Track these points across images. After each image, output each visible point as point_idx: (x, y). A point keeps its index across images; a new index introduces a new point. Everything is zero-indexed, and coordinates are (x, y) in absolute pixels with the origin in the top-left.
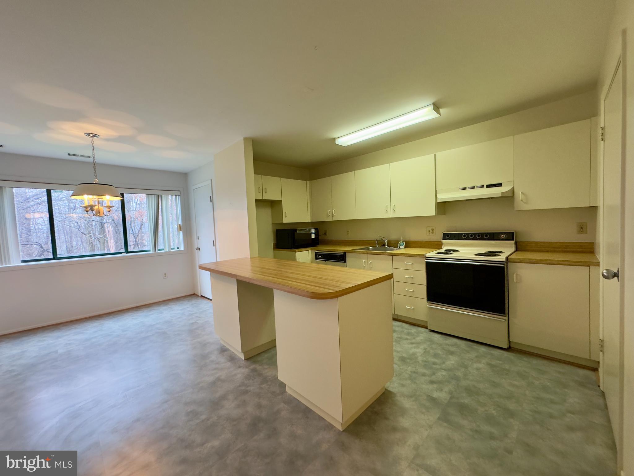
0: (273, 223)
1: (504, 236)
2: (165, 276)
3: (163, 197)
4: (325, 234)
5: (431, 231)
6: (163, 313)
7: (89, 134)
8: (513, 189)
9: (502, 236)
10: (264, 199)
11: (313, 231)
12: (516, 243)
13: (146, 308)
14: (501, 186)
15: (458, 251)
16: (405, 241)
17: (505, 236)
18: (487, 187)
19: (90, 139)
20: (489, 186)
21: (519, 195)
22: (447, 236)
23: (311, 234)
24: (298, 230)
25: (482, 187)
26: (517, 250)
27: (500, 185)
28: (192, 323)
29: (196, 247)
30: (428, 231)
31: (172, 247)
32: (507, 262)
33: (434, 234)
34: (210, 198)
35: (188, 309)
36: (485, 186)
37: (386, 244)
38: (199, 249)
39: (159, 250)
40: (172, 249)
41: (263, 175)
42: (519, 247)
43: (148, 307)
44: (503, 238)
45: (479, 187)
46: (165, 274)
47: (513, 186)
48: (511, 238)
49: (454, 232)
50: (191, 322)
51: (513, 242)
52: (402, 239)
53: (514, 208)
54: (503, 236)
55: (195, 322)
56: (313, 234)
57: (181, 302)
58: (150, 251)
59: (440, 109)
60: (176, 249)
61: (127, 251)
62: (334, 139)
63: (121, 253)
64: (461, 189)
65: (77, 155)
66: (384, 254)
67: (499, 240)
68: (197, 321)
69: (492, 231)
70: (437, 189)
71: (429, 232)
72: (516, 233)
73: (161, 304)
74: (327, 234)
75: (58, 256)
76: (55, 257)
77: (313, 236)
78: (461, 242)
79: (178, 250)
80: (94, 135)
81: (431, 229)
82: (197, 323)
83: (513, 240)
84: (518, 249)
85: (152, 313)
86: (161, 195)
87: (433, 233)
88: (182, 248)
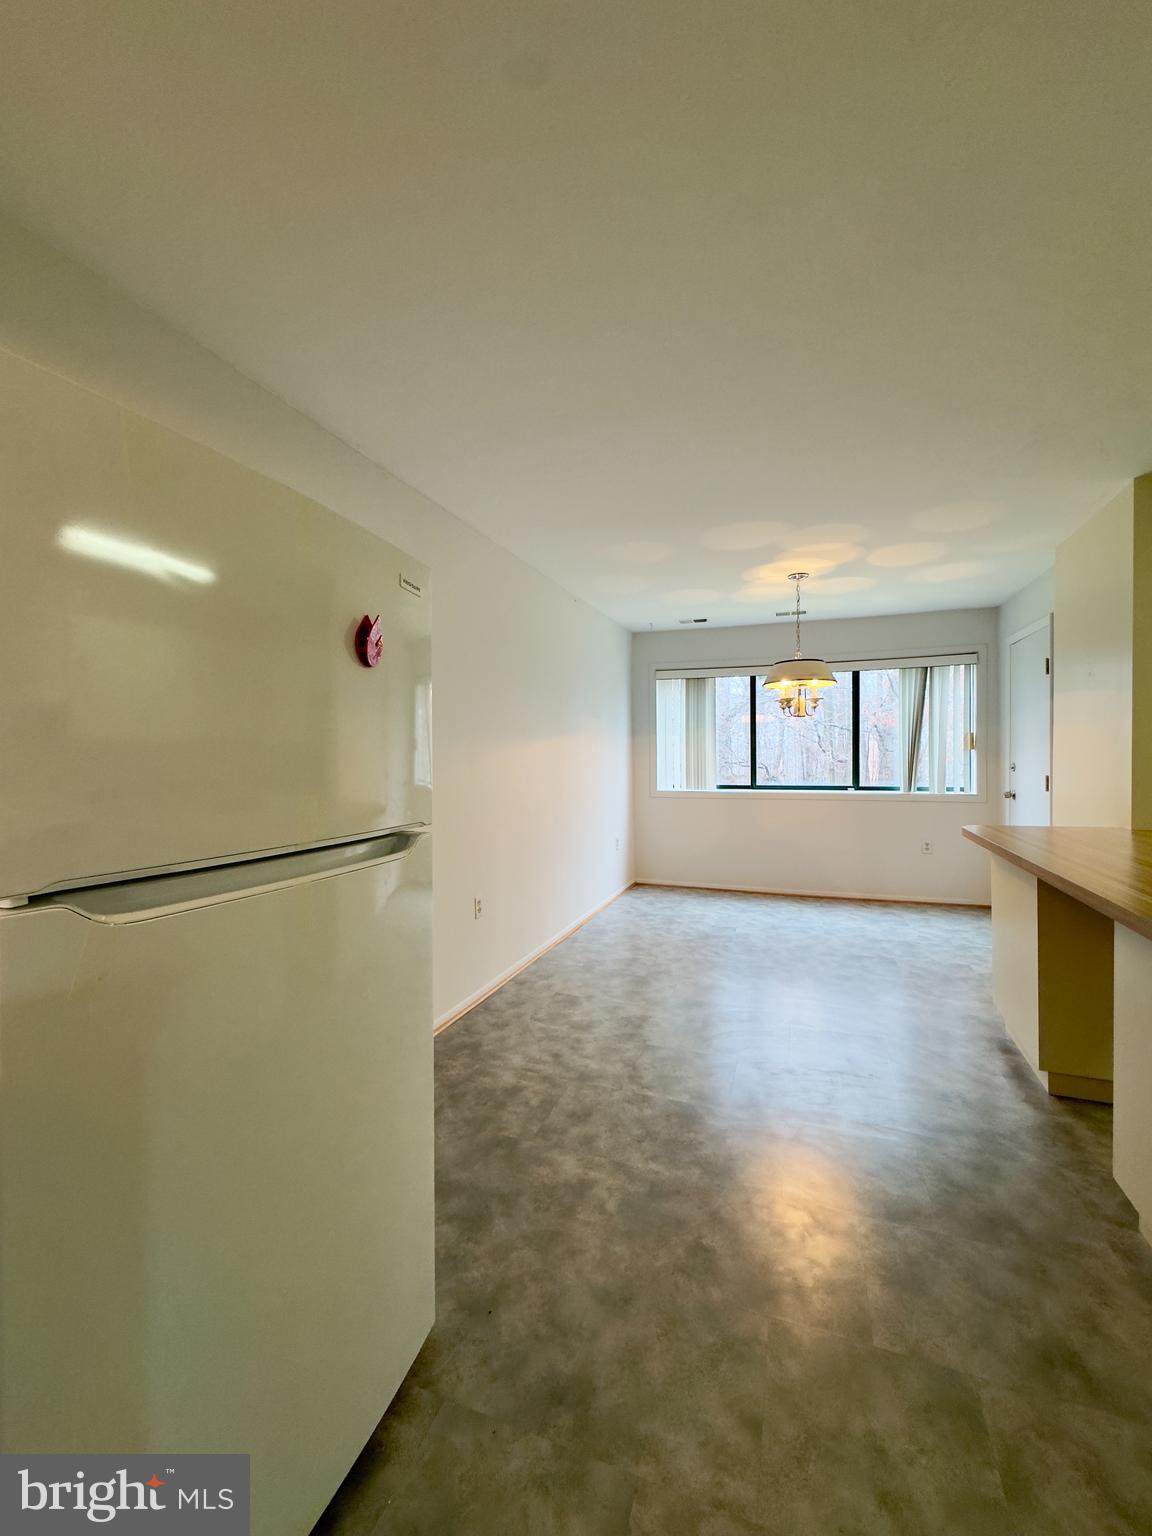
2: (927, 849)
3: (936, 670)
6: (907, 925)
7: (793, 576)
13: (879, 906)
19: (794, 582)
28: (960, 966)
29: (1008, 790)
31: (947, 786)
34: (1045, 663)
35: (965, 935)
38: (1014, 796)
39: (919, 789)
40: (948, 789)
43: (884, 906)
46: (927, 844)
50: (958, 961)
55: (968, 966)
57: (955, 916)
58: (898, 789)
60: (957, 791)
61: (856, 785)
63: (845, 788)
65: (787, 614)
68: (972, 966)
73: (910, 908)
75: (758, 784)
76: (753, 786)
79: (962, 793)
80: (802, 575)
82: (971, 969)
85: (887, 918)
86: (931, 667)
88: (974, 792)
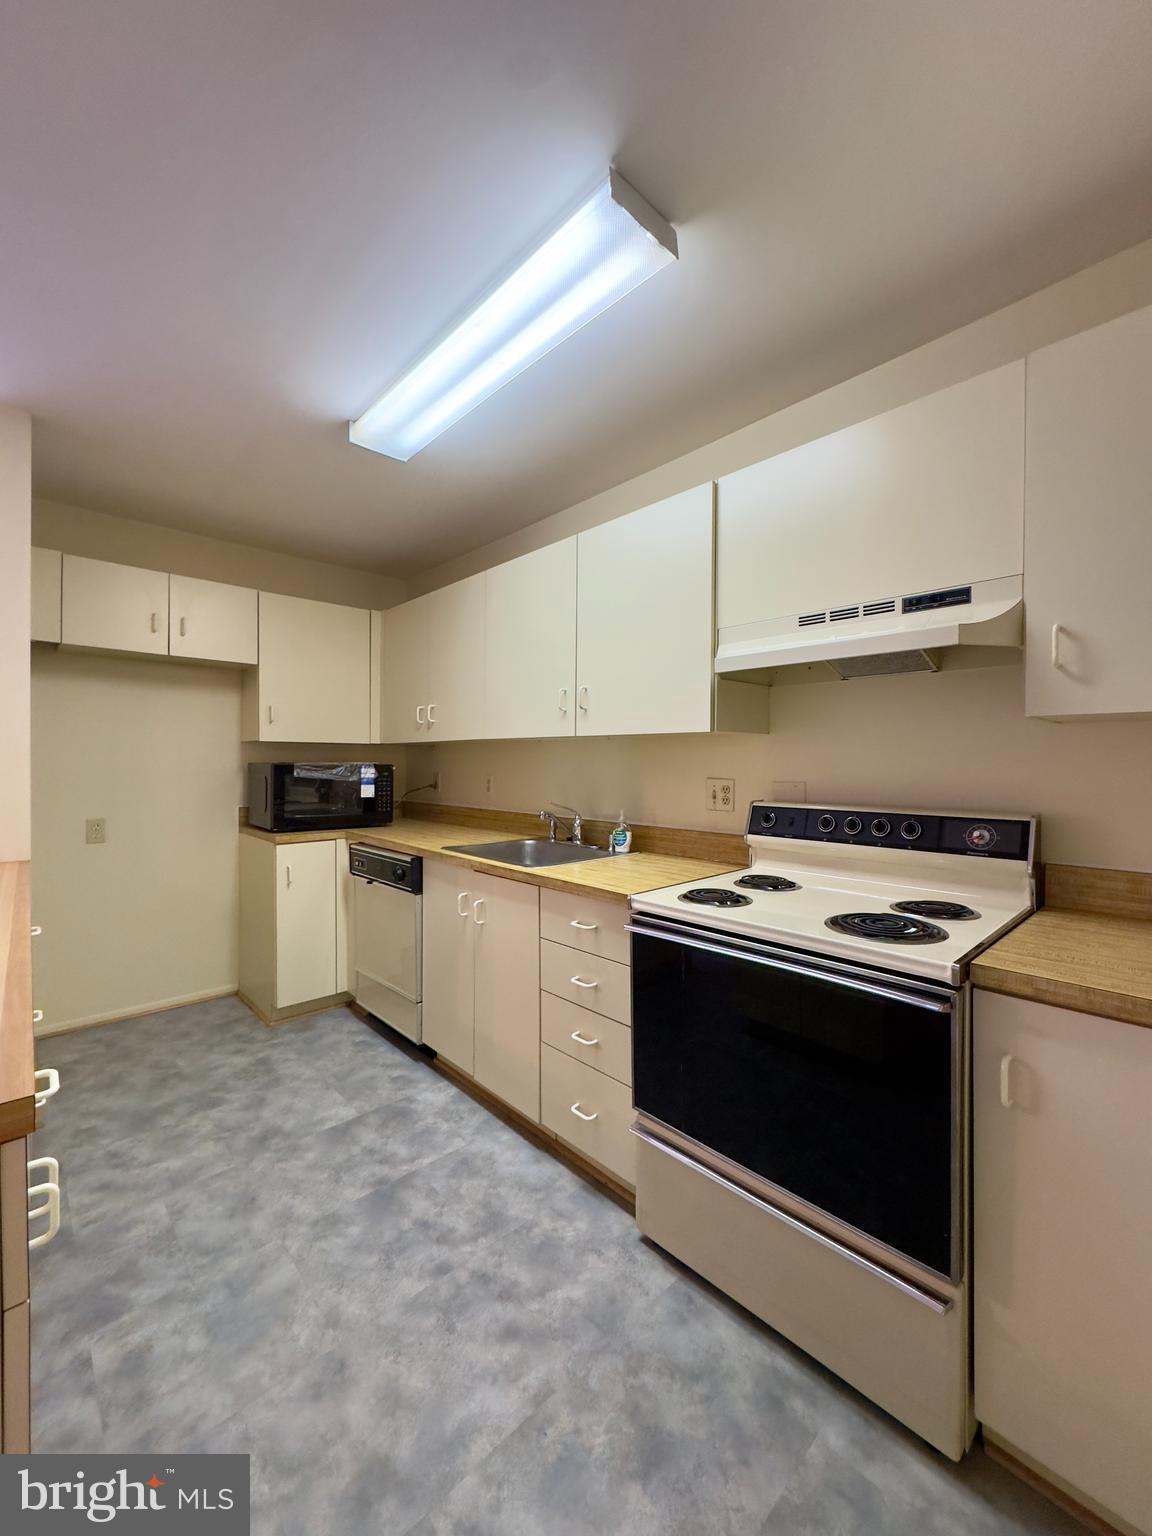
0: (242, 742)
1: (986, 834)
4: (435, 786)
5: (720, 795)
8: (1019, 613)
9: (976, 834)
10: (171, 654)
11: (369, 773)
12: (1040, 873)
14: (968, 601)
15: (791, 885)
16: (633, 828)
17: (991, 835)
18: (905, 611)
20: (913, 604)
21: (1047, 642)
22: (766, 820)
23: (360, 783)
24: (299, 767)
25: (886, 607)
26: (1042, 901)
27: (961, 596)
30: (711, 793)
32: (967, 985)
33: (729, 807)
36: (899, 606)
37: (578, 832)
41: (173, 573)
42: (1052, 889)
44: (982, 842)
45: (872, 610)
47: (1020, 598)
48: (1017, 850)
49: (796, 802)
51: (1024, 867)
52: (622, 818)
53: (1022, 706)
54: (981, 837)
56: (368, 783)
59: (673, 225)
62: (345, 426)
64: (806, 621)
66: (516, 876)
67: (963, 852)
69: (934, 809)
70: (720, 625)
71: (715, 797)
72: (1039, 824)
74: (440, 783)
77: (368, 792)
78: (811, 847)
81: (720, 784)
83: (1023, 856)
84: (1048, 901)
87: (726, 801)
